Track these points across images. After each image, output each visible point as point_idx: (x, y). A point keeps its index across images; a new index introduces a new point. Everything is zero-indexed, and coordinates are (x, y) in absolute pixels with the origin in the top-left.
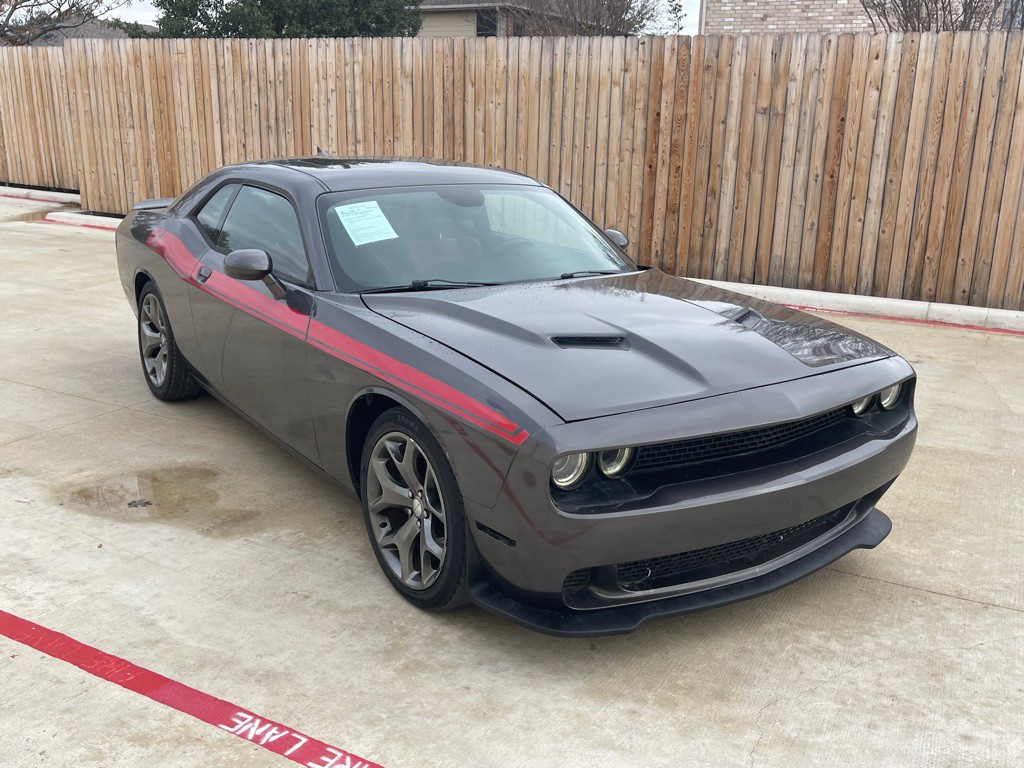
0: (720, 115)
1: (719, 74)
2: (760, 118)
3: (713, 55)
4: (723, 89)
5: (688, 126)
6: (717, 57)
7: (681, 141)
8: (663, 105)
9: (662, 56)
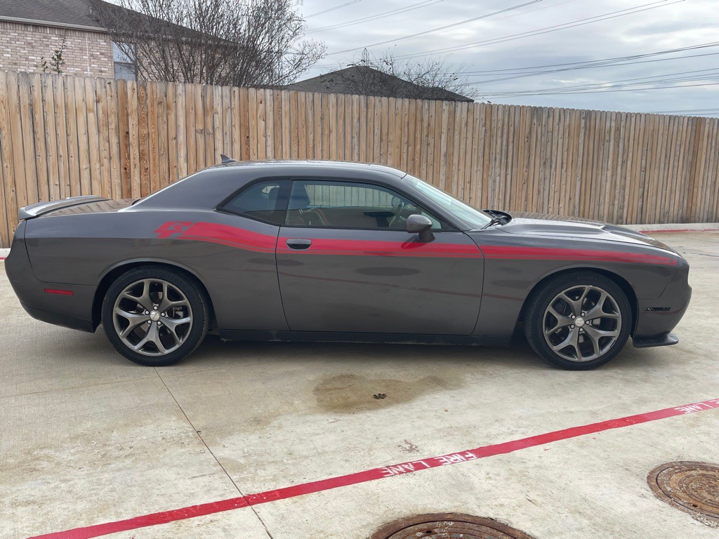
0: (172, 134)
1: (168, 107)
2: (199, 136)
3: (163, 95)
4: (172, 117)
5: (150, 141)
6: (166, 96)
7: (146, 152)
8: (130, 126)
9: (126, 94)
